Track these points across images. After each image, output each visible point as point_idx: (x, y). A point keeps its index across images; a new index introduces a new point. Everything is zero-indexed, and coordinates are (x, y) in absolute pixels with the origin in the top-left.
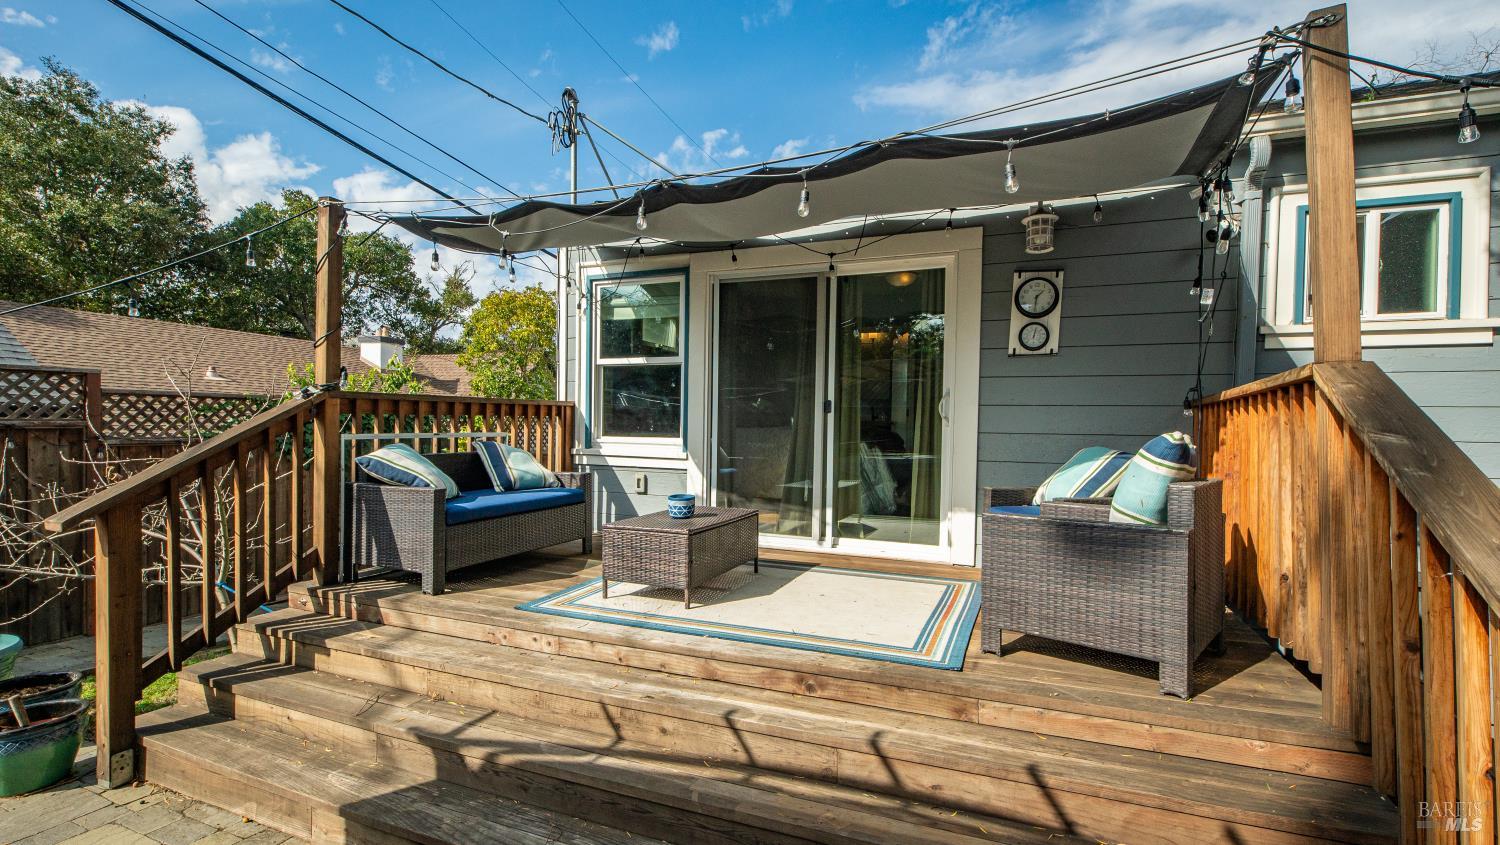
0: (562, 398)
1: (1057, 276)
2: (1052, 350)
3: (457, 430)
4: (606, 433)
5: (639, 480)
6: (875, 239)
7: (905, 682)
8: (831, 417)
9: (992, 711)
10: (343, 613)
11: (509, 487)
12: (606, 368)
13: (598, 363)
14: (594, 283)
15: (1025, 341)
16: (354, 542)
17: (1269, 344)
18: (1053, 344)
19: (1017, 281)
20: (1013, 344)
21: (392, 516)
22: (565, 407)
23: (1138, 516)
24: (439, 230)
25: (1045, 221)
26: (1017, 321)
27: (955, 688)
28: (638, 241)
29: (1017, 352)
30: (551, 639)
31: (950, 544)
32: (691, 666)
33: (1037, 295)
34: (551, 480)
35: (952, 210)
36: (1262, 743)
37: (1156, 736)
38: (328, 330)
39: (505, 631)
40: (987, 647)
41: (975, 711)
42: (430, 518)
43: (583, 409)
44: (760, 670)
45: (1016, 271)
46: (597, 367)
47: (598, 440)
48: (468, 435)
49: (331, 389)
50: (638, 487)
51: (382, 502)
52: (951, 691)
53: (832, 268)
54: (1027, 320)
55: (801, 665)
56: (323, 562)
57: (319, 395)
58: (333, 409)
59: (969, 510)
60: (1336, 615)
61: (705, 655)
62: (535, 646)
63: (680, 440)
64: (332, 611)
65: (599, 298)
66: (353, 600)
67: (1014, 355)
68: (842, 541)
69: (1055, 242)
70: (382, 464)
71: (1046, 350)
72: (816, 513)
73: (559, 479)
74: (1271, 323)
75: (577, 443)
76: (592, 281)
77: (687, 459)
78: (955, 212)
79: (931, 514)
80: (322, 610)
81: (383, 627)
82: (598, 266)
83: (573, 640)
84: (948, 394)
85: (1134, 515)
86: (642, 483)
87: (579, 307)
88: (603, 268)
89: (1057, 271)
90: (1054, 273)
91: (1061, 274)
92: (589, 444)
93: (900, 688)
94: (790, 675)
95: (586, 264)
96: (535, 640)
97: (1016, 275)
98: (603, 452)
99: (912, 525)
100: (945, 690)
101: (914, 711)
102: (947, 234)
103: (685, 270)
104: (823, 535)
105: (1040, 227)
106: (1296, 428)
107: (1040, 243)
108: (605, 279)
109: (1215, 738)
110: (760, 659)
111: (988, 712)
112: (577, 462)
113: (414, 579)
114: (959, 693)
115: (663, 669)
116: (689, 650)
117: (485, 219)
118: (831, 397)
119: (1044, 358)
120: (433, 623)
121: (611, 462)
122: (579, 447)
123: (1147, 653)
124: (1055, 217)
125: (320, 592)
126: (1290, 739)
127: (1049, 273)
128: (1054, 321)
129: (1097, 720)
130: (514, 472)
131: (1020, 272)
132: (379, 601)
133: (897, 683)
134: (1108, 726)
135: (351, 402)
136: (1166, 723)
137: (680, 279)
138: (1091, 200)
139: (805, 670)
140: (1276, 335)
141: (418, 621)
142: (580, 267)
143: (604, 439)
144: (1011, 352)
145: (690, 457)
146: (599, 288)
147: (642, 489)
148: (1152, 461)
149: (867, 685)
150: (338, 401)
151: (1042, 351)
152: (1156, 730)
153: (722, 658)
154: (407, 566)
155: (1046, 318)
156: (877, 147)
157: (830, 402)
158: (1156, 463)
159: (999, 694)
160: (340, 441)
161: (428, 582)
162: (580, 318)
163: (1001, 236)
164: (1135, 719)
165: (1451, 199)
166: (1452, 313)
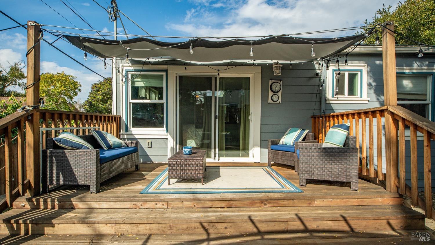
0: (115, 113)
1: (281, 82)
2: (279, 102)
3: (64, 126)
4: (133, 127)
5: (149, 143)
6: (233, 67)
7: (294, 198)
8: (217, 120)
9: (319, 202)
10: (49, 207)
11: (110, 148)
12: (133, 103)
13: (130, 101)
14: (128, 72)
15: (273, 99)
16: (48, 175)
17: (327, 102)
18: (280, 100)
19: (270, 83)
20: (270, 100)
21: (72, 163)
22: (117, 117)
23: (339, 145)
24: (86, 44)
25: (280, 66)
26: (270, 94)
27: (308, 197)
28: (148, 59)
29: (271, 102)
30: (164, 203)
31: (253, 157)
32: (223, 204)
33: (276, 86)
34: (124, 144)
35: (254, 61)
36: (381, 199)
37: (358, 201)
38: (34, 81)
39: (140, 203)
40: (301, 184)
41: (314, 203)
42: (95, 162)
43: (124, 118)
44: (248, 201)
45: (270, 80)
46: (130, 103)
47: (131, 129)
48: (68, 128)
49: (36, 107)
50: (148, 145)
51: (66, 157)
52: (307, 198)
53: (219, 74)
54: (273, 93)
55: (262, 198)
56: (33, 185)
57: (32, 110)
58: (37, 117)
59: (259, 147)
60: (392, 166)
61: (228, 200)
62: (157, 206)
63: (165, 128)
64: (42, 207)
65: (130, 78)
66: (56, 200)
67: (270, 103)
68: (221, 158)
69: (282, 72)
70: (67, 141)
71: (278, 102)
72: (213, 150)
73: (126, 144)
74: (328, 97)
75: (122, 130)
76: (127, 72)
77: (168, 135)
78: (255, 61)
79: (246, 148)
80: (36, 207)
81: (75, 210)
82: (130, 66)
83: (174, 202)
84: (252, 114)
85: (338, 145)
86: (150, 144)
87: (122, 80)
88: (132, 67)
89: (281, 81)
90: (280, 81)
91: (282, 81)
92: (127, 130)
93: (293, 200)
94: (259, 201)
95: (125, 65)
96: (156, 204)
97: (270, 81)
98: (133, 133)
99: (241, 152)
100: (306, 198)
101: (297, 206)
102: (253, 67)
103: (166, 71)
104: (215, 157)
105: (279, 68)
106: (371, 122)
107: (278, 72)
108: (133, 71)
109: (371, 199)
110: (246, 198)
111: (317, 203)
112: (122, 138)
113: (87, 188)
114: (310, 199)
115: (212, 207)
116: (222, 198)
117: (118, 42)
118: (217, 114)
119: (278, 104)
120: (104, 205)
121: (136, 137)
122: (122, 132)
123: (348, 180)
124: (281, 66)
125: (34, 200)
126: (386, 196)
127: (279, 81)
128: (280, 94)
129: (345, 200)
130: (111, 142)
131: (271, 80)
132: (72, 199)
133: (292, 198)
134: (348, 201)
135: (43, 115)
136: (361, 198)
137: (164, 74)
138: (289, 62)
139: (263, 199)
140: (329, 100)
141: (95, 205)
142: (122, 66)
143: (132, 129)
144: (269, 102)
145: (168, 134)
146: (130, 74)
147: (150, 146)
148: (343, 131)
149: (283, 201)
150: (39, 113)
151: (277, 102)
152: (359, 200)
153: (234, 199)
154: (81, 182)
155: (278, 93)
156: (274, 37)
157: (217, 116)
158: (344, 131)
159: (321, 197)
160: (40, 132)
161: (93, 188)
162: (122, 85)
163: (266, 69)
164: (354, 198)
165: (361, 71)
166: (361, 96)
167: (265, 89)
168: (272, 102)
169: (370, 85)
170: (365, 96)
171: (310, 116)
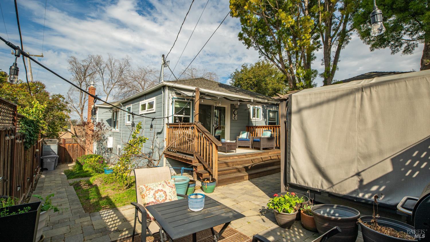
2: (236, 119)
8: (214, 127)
14: (174, 99)
19: (233, 110)
26: (234, 115)
33: (235, 112)
46: (174, 116)
90: (237, 110)
103: (193, 100)
108: (177, 99)
118: (214, 124)
128: (236, 116)
165: (260, 108)
166: (260, 119)
167: (232, 113)
168: (234, 119)
169: (262, 114)
170: (261, 119)
171: (246, 126)
